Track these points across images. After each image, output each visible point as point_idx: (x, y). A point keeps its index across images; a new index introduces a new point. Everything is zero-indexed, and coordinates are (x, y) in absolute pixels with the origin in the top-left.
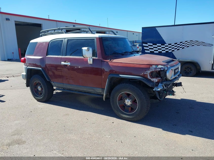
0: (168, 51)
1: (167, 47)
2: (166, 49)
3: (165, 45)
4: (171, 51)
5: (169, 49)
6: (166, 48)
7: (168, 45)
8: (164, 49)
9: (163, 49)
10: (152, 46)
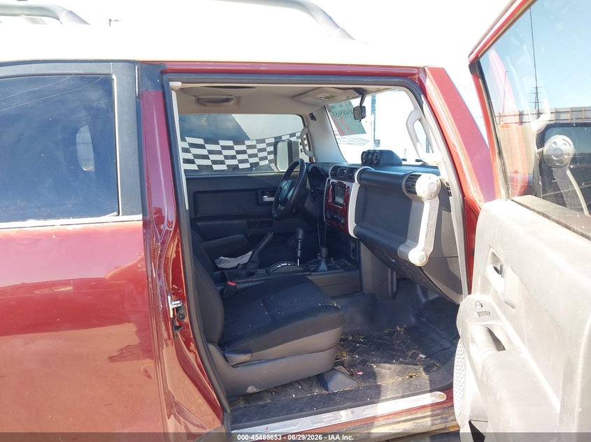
0: (258, 163)
1: (254, 151)
2: (250, 156)
3: (247, 143)
4: (266, 162)
5: (261, 155)
6: (250, 151)
7: (254, 143)
8: (244, 157)
9: (240, 157)
10: (202, 147)
